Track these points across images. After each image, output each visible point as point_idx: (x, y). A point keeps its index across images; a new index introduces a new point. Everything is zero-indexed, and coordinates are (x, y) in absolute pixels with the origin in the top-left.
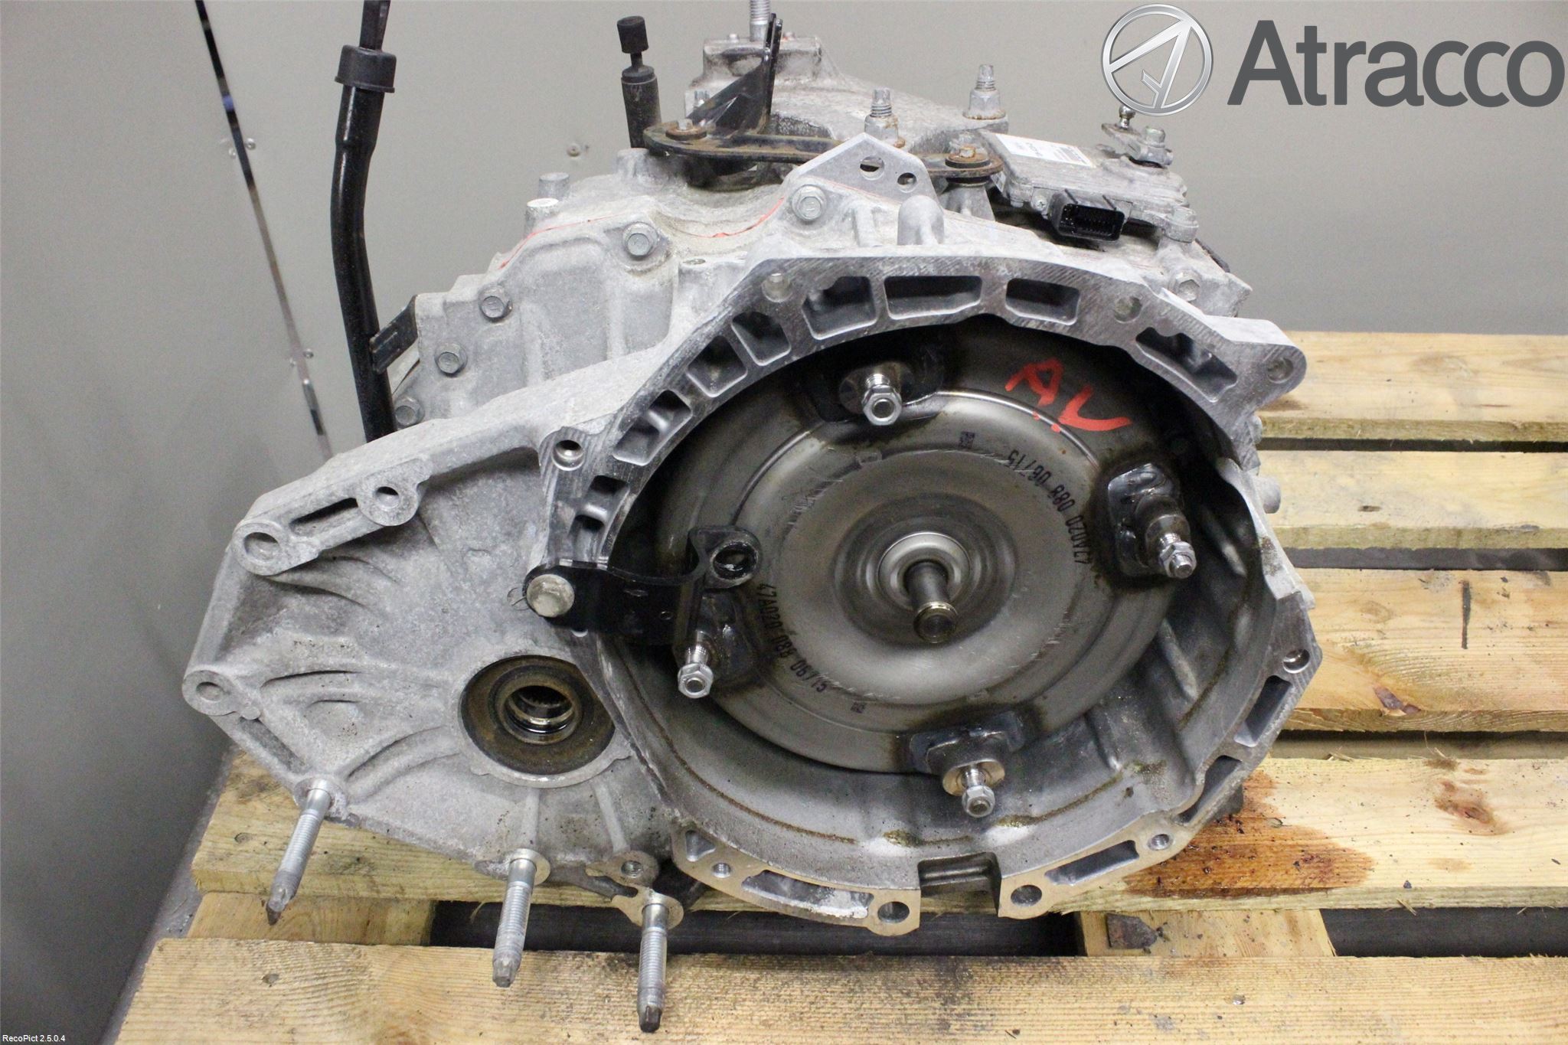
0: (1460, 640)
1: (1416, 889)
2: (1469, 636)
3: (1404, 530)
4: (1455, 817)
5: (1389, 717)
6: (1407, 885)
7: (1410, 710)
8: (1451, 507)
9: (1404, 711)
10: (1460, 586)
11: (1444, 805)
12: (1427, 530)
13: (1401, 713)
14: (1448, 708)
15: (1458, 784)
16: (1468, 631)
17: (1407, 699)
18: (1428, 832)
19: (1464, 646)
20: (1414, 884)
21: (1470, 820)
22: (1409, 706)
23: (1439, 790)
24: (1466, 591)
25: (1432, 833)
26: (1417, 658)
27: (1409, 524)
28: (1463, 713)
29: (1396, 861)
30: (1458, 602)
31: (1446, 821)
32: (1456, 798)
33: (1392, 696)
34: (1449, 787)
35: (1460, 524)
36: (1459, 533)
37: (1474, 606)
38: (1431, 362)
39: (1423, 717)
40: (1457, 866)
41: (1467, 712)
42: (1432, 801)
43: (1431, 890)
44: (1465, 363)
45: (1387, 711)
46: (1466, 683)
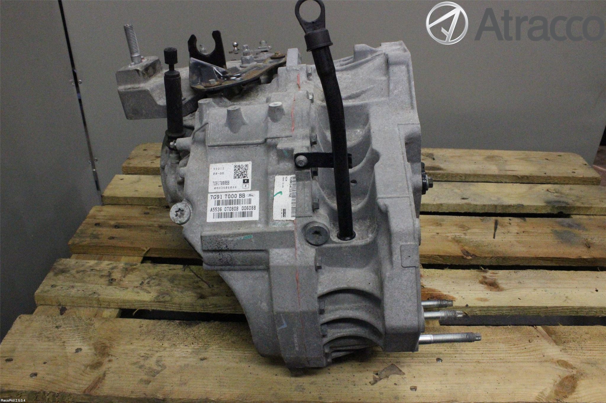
0: (493, 236)
1: (470, 307)
2: (496, 235)
3: (477, 205)
4: (486, 286)
5: (466, 259)
6: (467, 306)
7: (473, 256)
8: (493, 199)
9: (471, 256)
10: (494, 221)
11: (482, 283)
12: (484, 205)
13: (470, 258)
14: (486, 256)
15: (488, 277)
16: (496, 234)
17: (472, 253)
18: (475, 290)
19: (494, 237)
20: (469, 305)
21: (491, 287)
22: (473, 255)
23: (481, 279)
24: (496, 223)
25: (477, 290)
26: (477, 241)
27: (478, 203)
28: (492, 257)
29: (464, 298)
30: (493, 225)
31: (482, 287)
32: (486, 281)
33: (467, 252)
34: (485, 277)
35: (496, 203)
36: (496, 206)
37: (498, 227)
38: (490, 158)
39: (478, 259)
40: (485, 300)
41: (493, 257)
42: (478, 281)
43: (476, 307)
44: (502, 158)
45: (465, 257)
46: (494, 248)
